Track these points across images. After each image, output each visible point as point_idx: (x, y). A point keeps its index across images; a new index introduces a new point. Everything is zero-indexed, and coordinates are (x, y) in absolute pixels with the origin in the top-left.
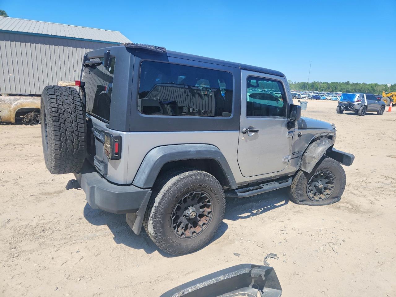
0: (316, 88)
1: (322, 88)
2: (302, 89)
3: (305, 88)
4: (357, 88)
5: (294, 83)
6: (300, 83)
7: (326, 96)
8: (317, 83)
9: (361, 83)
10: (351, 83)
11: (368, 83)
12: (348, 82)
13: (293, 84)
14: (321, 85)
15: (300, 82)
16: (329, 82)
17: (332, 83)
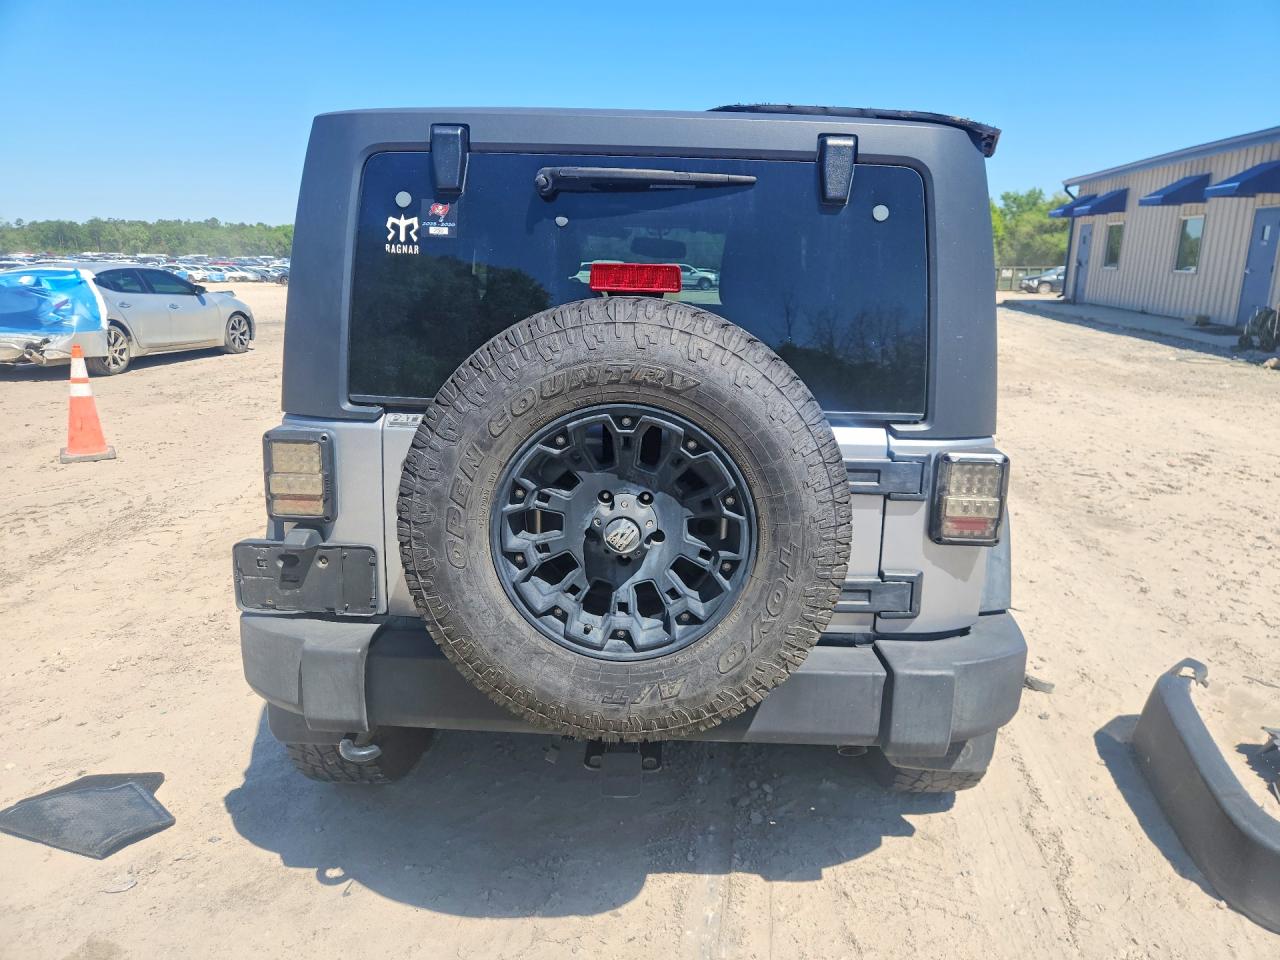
0: (109, 242)
1: (132, 242)
2: (53, 245)
3: (67, 241)
4: (246, 240)
5: (15, 226)
6: (43, 224)
7: (187, 268)
8: (106, 223)
9: (254, 225)
10: (223, 224)
11: (273, 224)
12: (214, 220)
13: (13, 230)
14: (127, 230)
15: (40, 220)
16: (151, 220)
17: (162, 223)
